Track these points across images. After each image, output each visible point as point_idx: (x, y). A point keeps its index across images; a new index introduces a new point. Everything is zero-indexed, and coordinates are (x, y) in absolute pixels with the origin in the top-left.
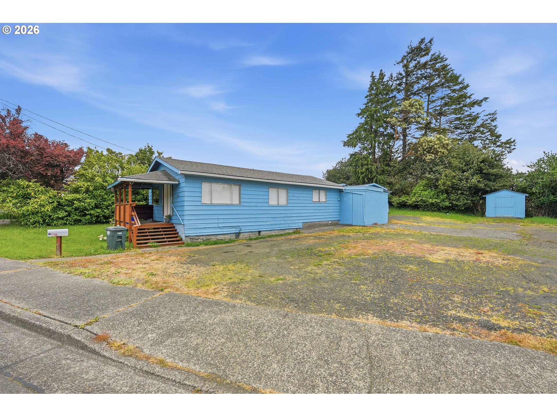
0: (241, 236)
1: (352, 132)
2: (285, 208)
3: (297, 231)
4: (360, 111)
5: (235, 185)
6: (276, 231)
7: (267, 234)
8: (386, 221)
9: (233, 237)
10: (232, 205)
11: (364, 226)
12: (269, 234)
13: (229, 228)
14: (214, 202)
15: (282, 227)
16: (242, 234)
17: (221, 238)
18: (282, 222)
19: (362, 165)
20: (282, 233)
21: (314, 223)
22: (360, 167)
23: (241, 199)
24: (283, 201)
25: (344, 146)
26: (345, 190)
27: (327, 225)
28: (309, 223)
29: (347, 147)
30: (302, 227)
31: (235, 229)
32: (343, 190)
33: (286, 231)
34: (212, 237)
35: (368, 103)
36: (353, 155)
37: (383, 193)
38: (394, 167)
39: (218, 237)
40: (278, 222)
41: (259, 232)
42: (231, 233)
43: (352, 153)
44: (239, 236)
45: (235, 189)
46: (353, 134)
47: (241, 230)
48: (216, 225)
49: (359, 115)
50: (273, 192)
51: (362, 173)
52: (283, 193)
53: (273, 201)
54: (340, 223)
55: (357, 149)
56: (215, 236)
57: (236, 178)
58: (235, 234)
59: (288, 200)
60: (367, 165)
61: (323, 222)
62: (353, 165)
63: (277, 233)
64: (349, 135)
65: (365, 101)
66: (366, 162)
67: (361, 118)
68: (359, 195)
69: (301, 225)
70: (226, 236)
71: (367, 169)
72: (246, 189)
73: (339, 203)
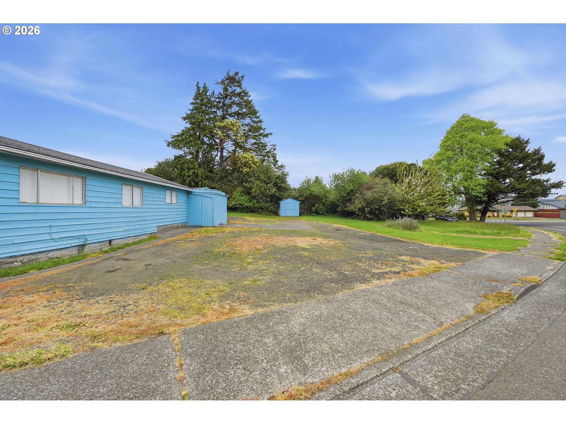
0: (87, 249)
1: (178, 134)
2: (139, 210)
3: (152, 236)
4: (185, 116)
5: (76, 176)
6: (130, 239)
7: (120, 243)
9: (75, 252)
10: (73, 206)
11: (215, 227)
12: (122, 243)
13: (68, 239)
14: (42, 200)
15: (137, 232)
16: (88, 246)
17: (55, 256)
18: (137, 227)
19: (189, 169)
20: (136, 240)
21: (167, 226)
22: (187, 170)
23: (87, 197)
24: (137, 202)
25: (168, 145)
26: (194, 192)
27: (178, 228)
28: (162, 227)
29: (170, 148)
30: (156, 231)
31: (78, 241)
32: (191, 192)
33: (140, 237)
34: (39, 256)
35: (193, 110)
36: (178, 157)
37: (224, 197)
39: (50, 255)
40: (133, 228)
41: (110, 241)
42: (72, 246)
43: (177, 155)
44: (83, 249)
45: (77, 183)
46: (178, 136)
47: (87, 240)
48: (47, 237)
49: (185, 119)
50: (126, 190)
51: (188, 176)
52: (137, 191)
53: (126, 201)
54: (188, 224)
55: (181, 152)
56: (45, 253)
58: (77, 248)
59: (142, 200)
60: (193, 169)
61: (175, 225)
62: (178, 167)
63: (130, 241)
64: (174, 137)
65: (191, 107)
66: (192, 166)
67: (186, 123)
68: (209, 198)
69: (155, 230)
70: (63, 252)
71: (194, 173)
72: (93, 184)
73: (186, 204)
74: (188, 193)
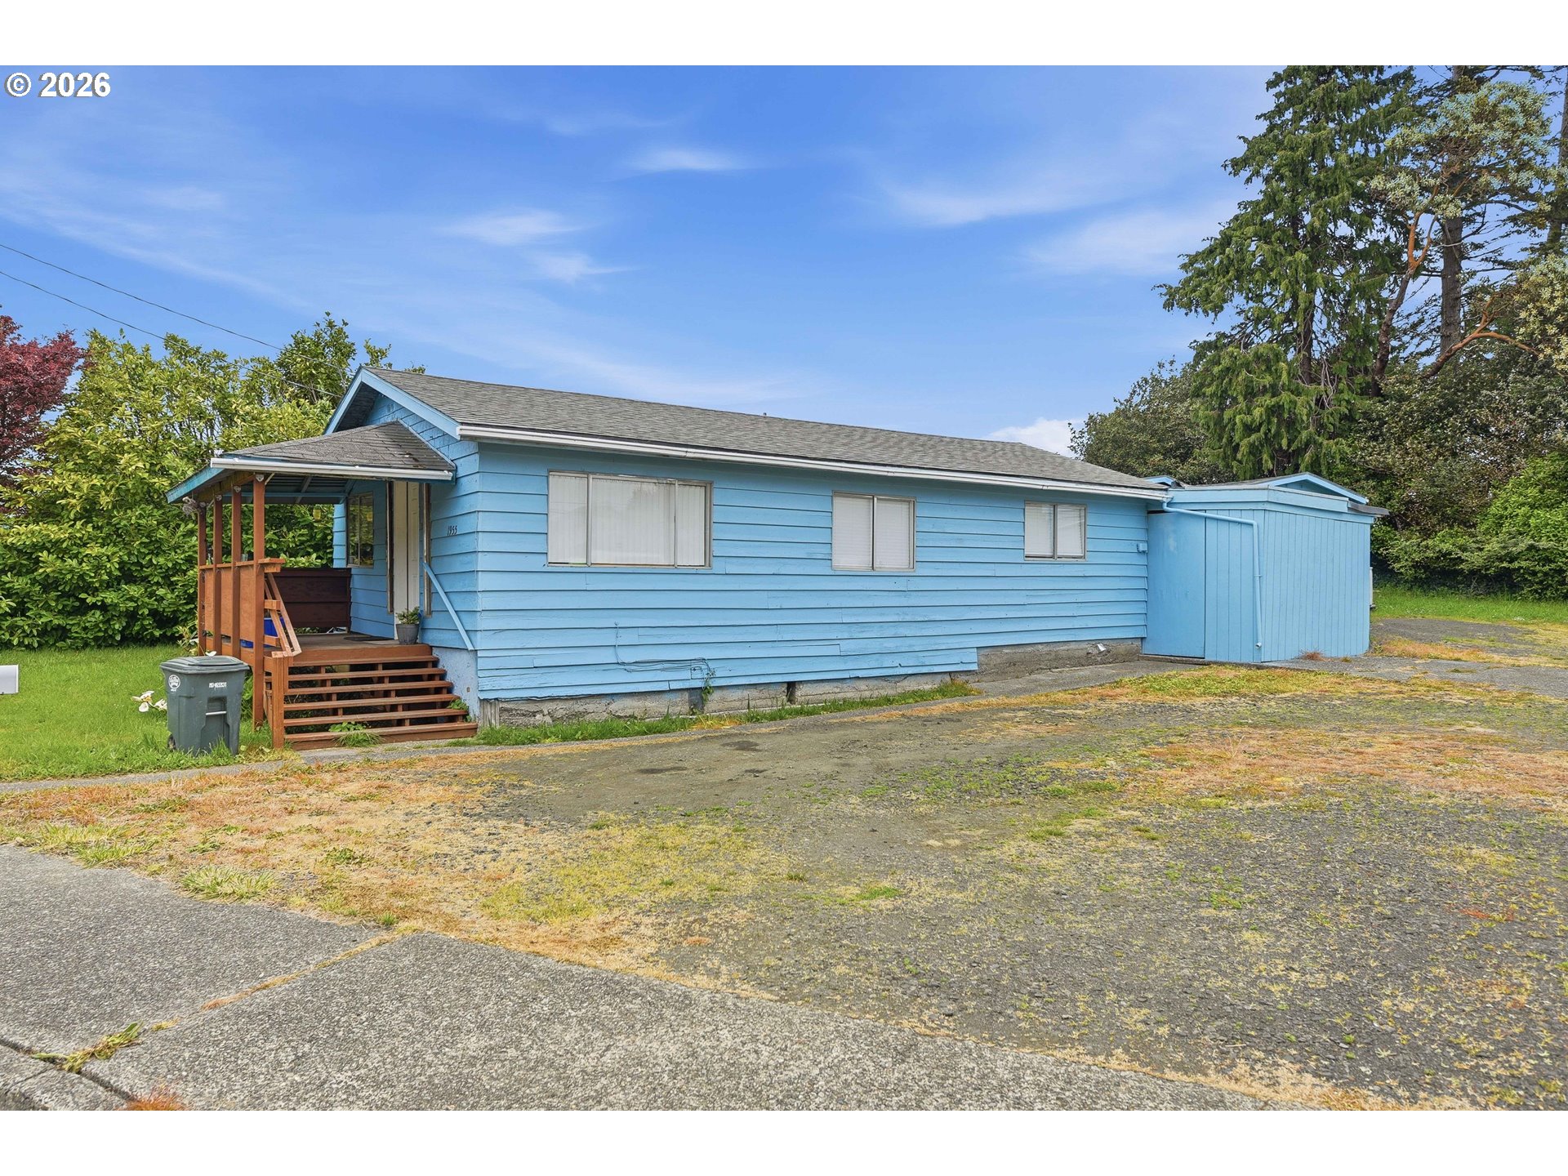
0: (714, 702)
1: (1207, 244)
2: (901, 584)
3: (953, 684)
4: (1241, 150)
5: (686, 483)
6: (862, 685)
7: (824, 697)
8: (1358, 643)
9: (680, 706)
10: (673, 570)
11: (1259, 668)
12: (832, 697)
13: (659, 666)
14: (599, 556)
15: (891, 665)
16: (716, 695)
17: (629, 712)
18: (891, 645)
19: (1251, 394)
20: (888, 690)
21: (1029, 649)
23: (714, 543)
24: (893, 555)
25: (1168, 305)
26: (1169, 504)
27: (1087, 660)
28: (1006, 651)
29: (1178, 312)
30: (974, 667)
31: (686, 674)
32: (1160, 503)
33: (905, 683)
34: (591, 706)
35: (1279, 110)
36: (1208, 346)
37: (1344, 517)
38: (1402, 398)
39: (617, 706)
40: (874, 646)
41: (791, 686)
42: (671, 691)
43: (1202, 339)
44: (703, 701)
45: (690, 499)
46: (1211, 252)
47: (712, 675)
48: (608, 656)
49: (1237, 165)
50: (849, 513)
51: (1249, 429)
52: (893, 517)
53: (849, 555)
54: (1148, 649)
55: (1228, 320)
56: (604, 701)
57: (692, 453)
58: (686, 695)
59: (914, 548)
60: (1274, 391)
61: (1073, 646)
62: (1209, 391)
63: (865, 691)
64: (1193, 259)
65: (1269, 103)
67: (1249, 180)
68: (1236, 529)
69: (970, 660)
70: (650, 704)
71: (1274, 411)
72: (734, 502)
73: (1143, 560)
74: (1151, 510)
